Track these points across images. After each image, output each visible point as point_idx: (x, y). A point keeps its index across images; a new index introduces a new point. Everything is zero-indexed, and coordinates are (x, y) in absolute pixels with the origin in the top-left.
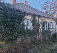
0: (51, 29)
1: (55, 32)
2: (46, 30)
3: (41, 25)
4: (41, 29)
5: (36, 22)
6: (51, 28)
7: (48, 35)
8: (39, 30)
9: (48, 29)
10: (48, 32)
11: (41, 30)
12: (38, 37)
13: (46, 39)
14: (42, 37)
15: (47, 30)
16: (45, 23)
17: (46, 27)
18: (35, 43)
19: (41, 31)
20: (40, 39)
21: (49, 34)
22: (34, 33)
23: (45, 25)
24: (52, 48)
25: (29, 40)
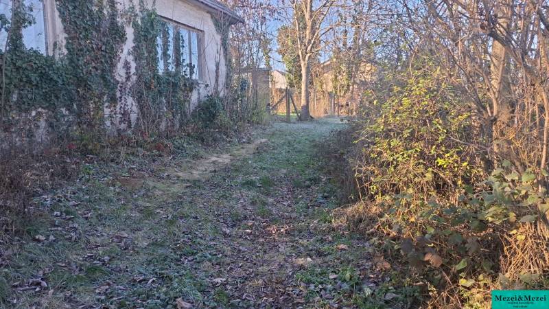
0: (191, 67)
1: (210, 91)
2: (161, 72)
3: (130, 32)
4: (133, 65)
5: (95, 9)
6: (195, 62)
7: (171, 105)
8: (113, 66)
9: (172, 68)
10: (175, 85)
11: (133, 70)
12: (107, 111)
13: (163, 126)
14: (133, 117)
15: (167, 73)
16: (158, 27)
17: (165, 55)
18: (85, 152)
19: (128, 78)
20: (123, 126)
21: (180, 95)
22: (82, 82)
23: (159, 41)
24: (196, 174)
25: (41, 133)
